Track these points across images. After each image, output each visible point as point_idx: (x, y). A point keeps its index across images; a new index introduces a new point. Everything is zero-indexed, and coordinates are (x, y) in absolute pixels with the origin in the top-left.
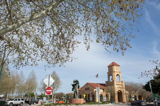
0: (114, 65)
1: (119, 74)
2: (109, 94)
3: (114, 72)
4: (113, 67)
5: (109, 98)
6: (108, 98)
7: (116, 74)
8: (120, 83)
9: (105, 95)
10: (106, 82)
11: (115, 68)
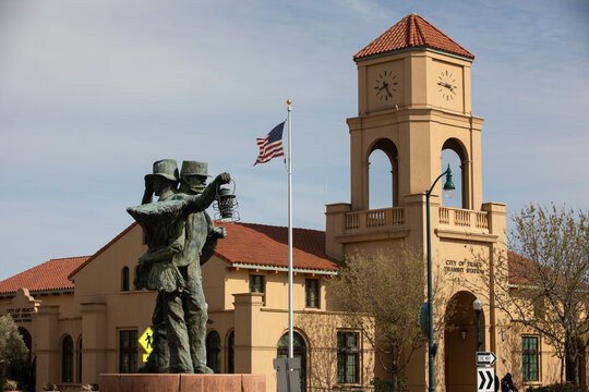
0: (423, 47)
1: (463, 136)
2: (369, 326)
3: (427, 111)
4: (415, 61)
5: (368, 361)
6: (351, 369)
7: (438, 133)
8: (474, 228)
9: (333, 342)
10: (333, 211)
11: (433, 79)
